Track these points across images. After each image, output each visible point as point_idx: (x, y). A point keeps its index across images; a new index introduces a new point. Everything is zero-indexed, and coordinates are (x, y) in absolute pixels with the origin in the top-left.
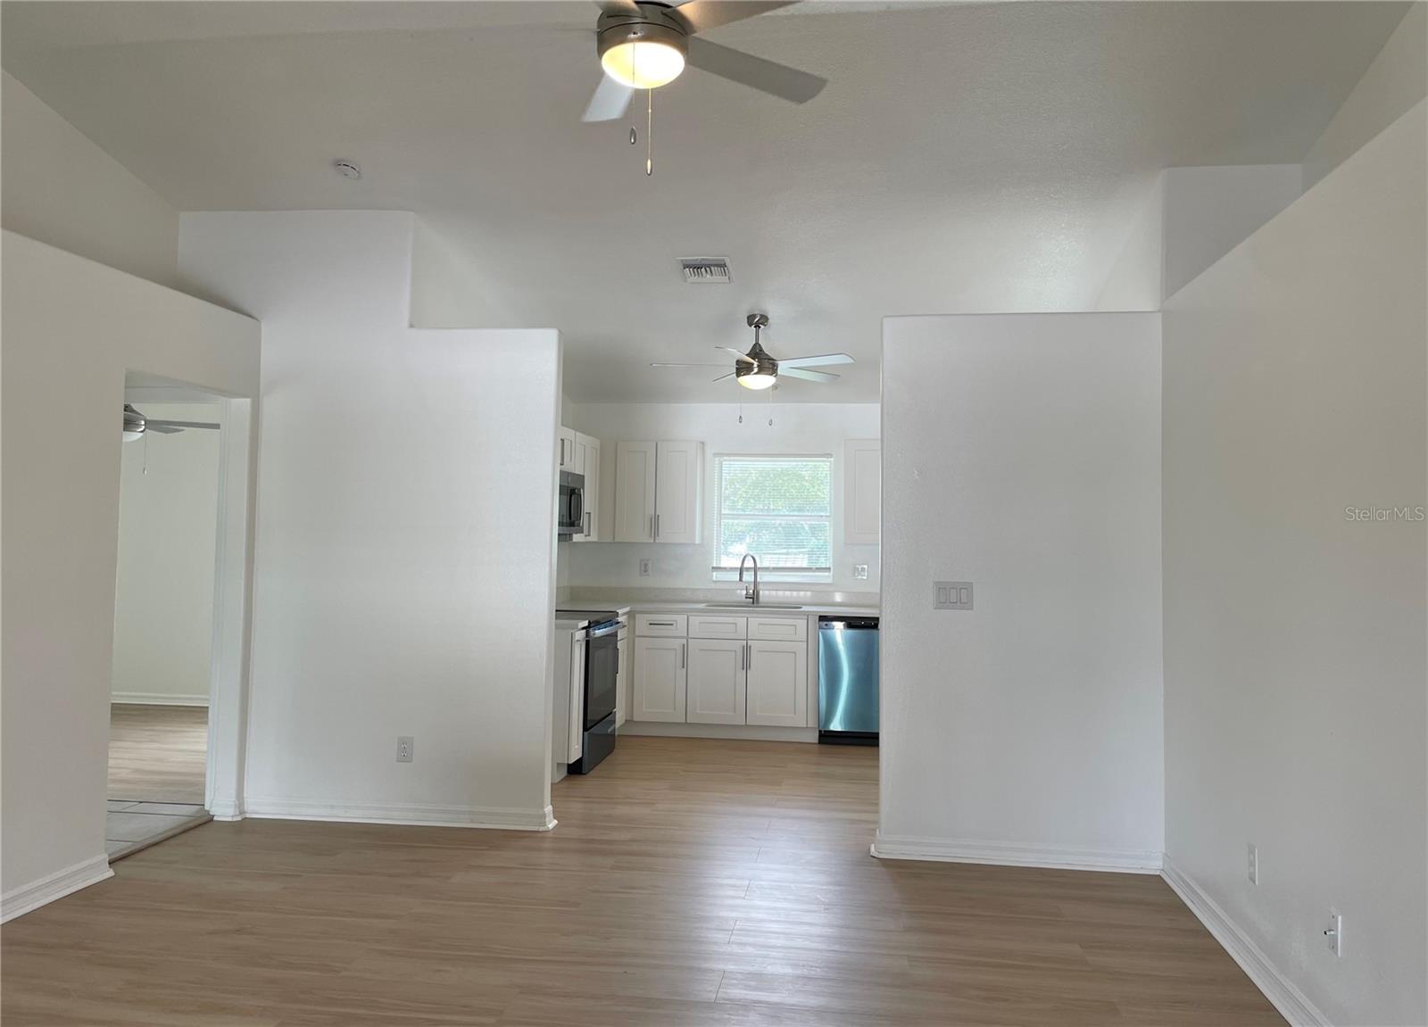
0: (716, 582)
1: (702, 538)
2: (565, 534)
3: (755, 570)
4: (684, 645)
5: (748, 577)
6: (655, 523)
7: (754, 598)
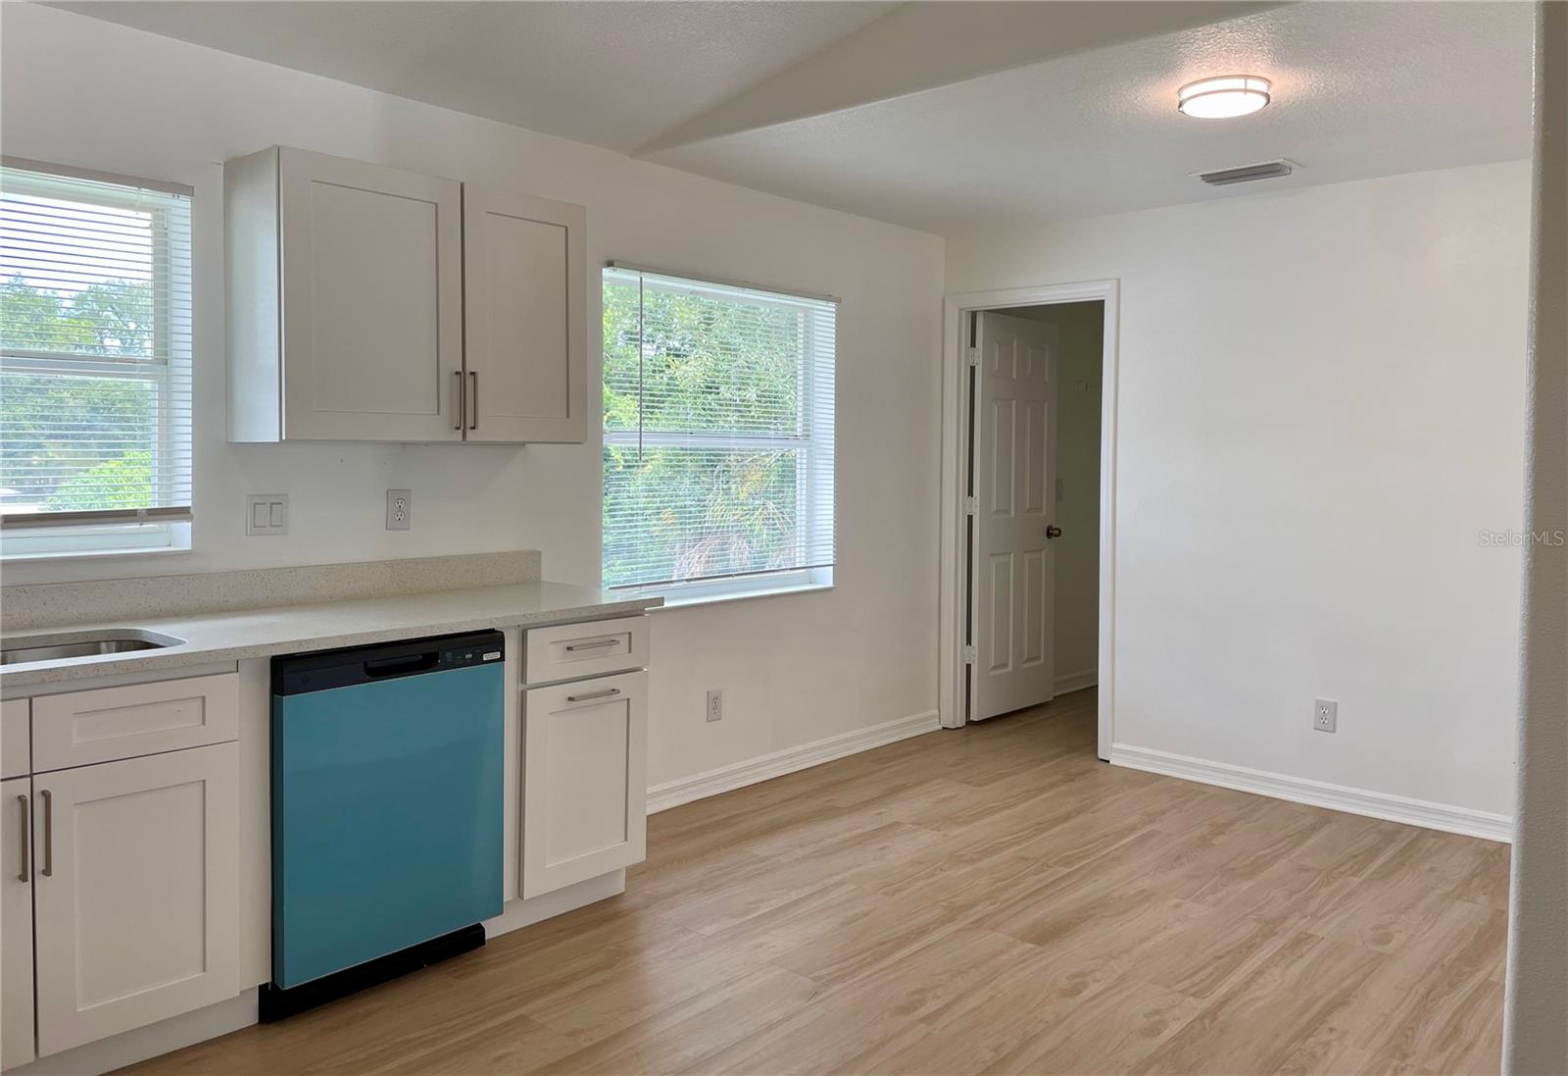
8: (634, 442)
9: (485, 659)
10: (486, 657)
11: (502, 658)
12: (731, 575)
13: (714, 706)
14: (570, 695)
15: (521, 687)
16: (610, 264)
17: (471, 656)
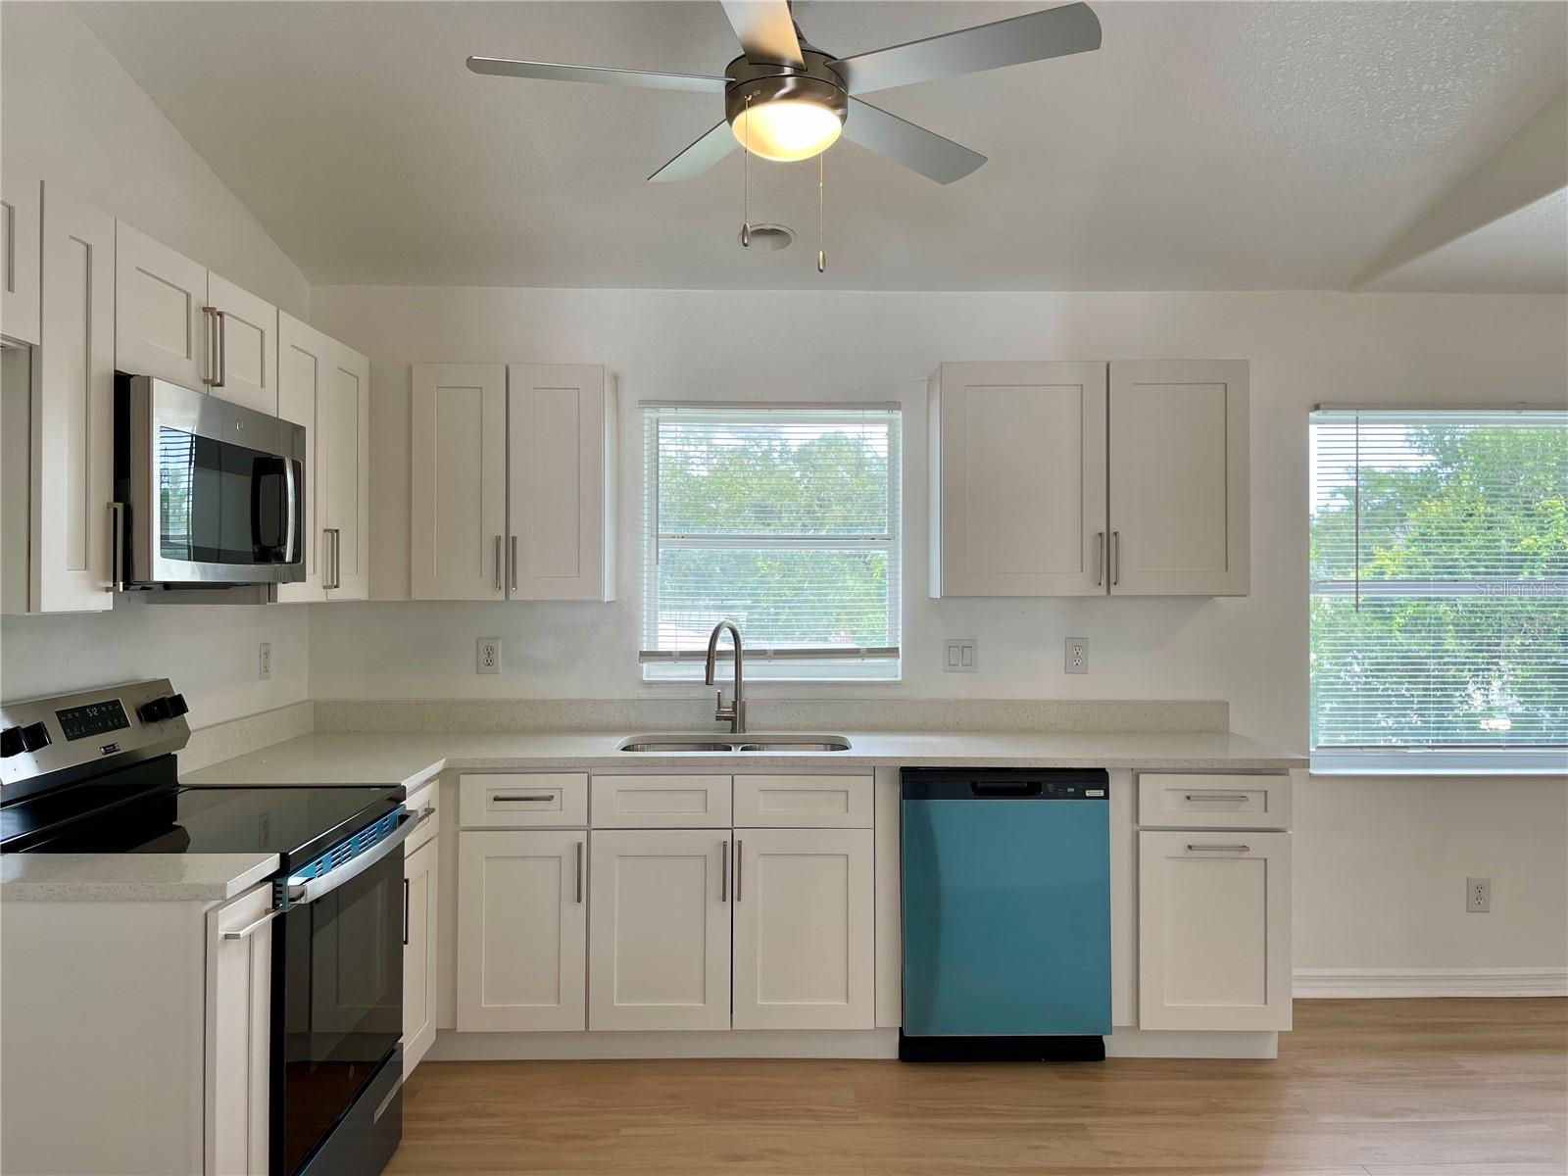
0: (650, 684)
1: (618, 588)
2: (257, 584)
3: (738, 655)
4: (579, 846)
5: (724, 672)
6: (506, 555)
7: (733, 717)
8: (1351, 592)
9: (1087, 795)
10: (1088, 793)
11: (1106, 796)
12: (1501, 747)
13: (1478, 895)
14: (1191, 844)
15: (1136, 827)
16: (1317, 408)
17: (1072, 790)
